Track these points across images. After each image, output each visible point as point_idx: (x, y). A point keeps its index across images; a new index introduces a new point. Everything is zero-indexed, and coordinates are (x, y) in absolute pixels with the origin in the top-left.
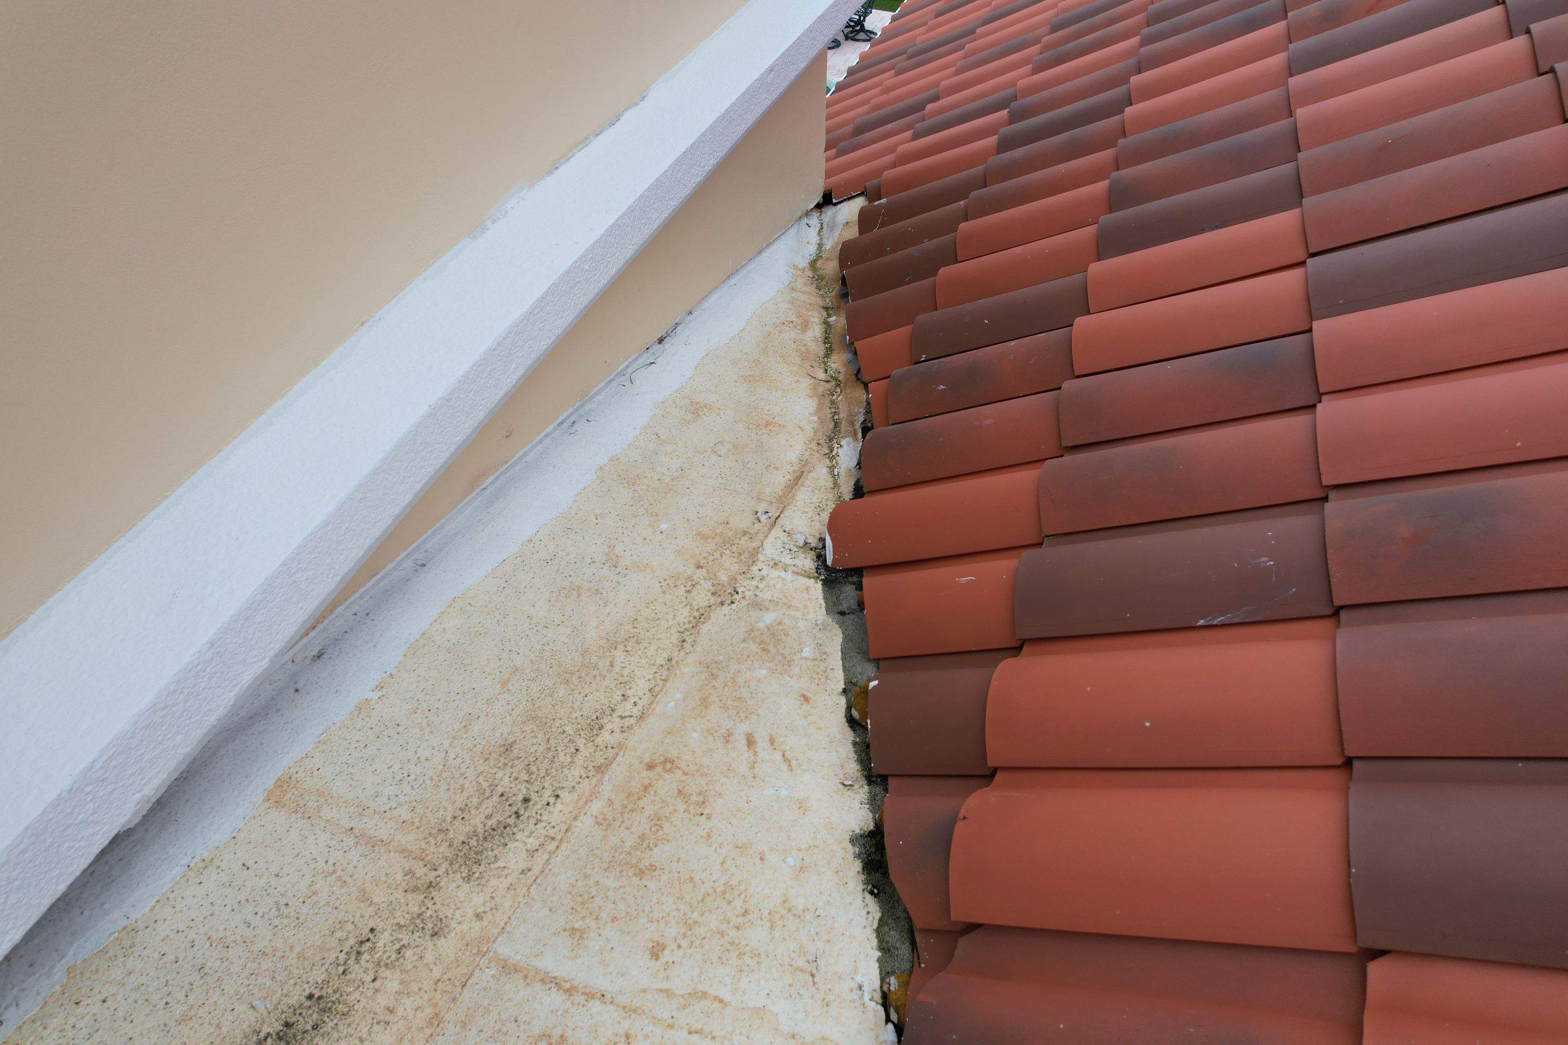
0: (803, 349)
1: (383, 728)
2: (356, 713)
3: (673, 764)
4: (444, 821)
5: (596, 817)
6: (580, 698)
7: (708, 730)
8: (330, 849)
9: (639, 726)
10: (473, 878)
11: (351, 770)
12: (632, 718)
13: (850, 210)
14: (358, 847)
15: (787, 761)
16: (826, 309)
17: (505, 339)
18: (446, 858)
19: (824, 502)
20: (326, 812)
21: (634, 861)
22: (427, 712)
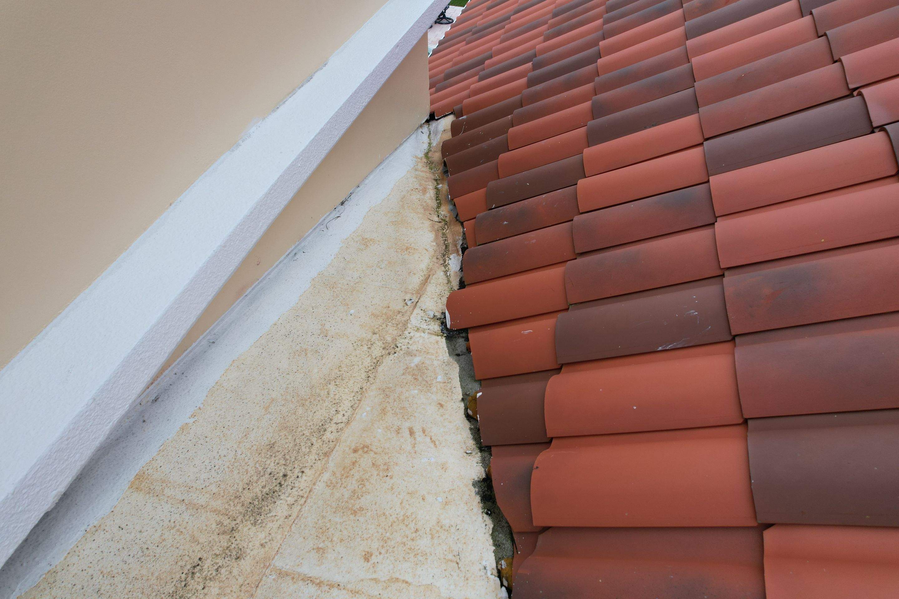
0: (425, 204)
1: (197, 439)
2: (181, 432)
3: (368, 448)
4: (238, 491)
5: (326, 482)
6: (311, 414)
7: (387, 428)
8: (171, 513)
9: (347, 428)
10: (257, 523)
11: (180, 466)
12: (342, 424)
13: (446, 123)
14: (188, 511)
15: (433, 442)
16: (436, 180)
17: (255, 209)
18: (241, 513)
19: (443, 292)
20: (167, 492)
21: (350, 506)
22: (222, 428)
